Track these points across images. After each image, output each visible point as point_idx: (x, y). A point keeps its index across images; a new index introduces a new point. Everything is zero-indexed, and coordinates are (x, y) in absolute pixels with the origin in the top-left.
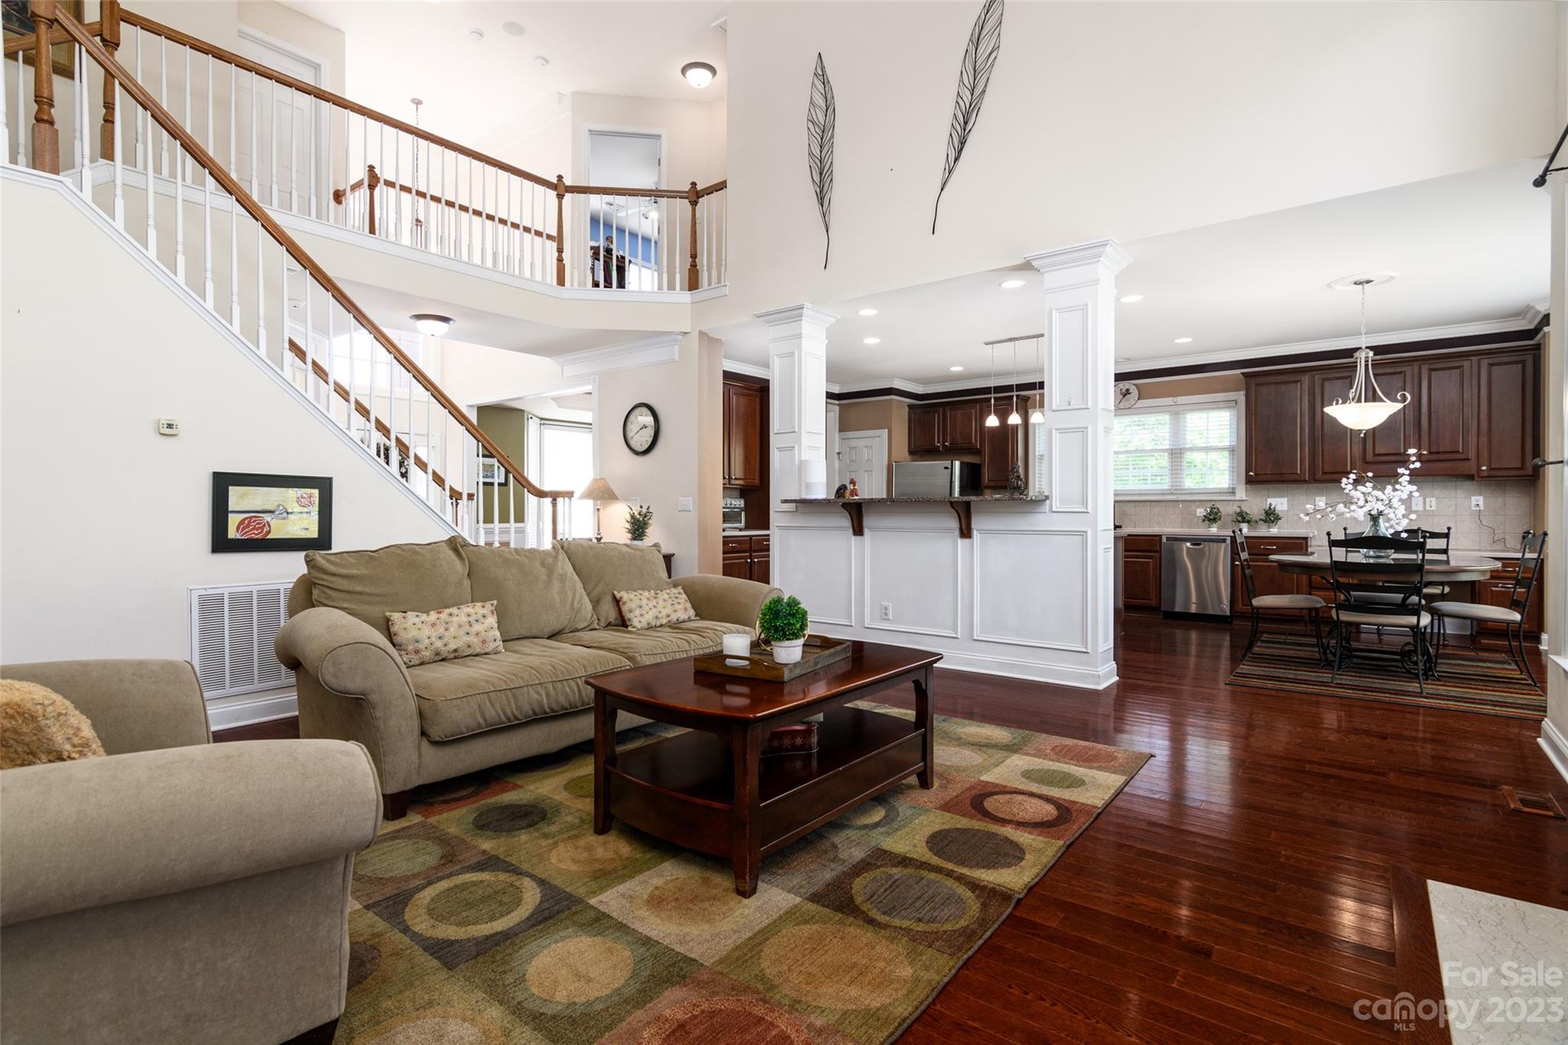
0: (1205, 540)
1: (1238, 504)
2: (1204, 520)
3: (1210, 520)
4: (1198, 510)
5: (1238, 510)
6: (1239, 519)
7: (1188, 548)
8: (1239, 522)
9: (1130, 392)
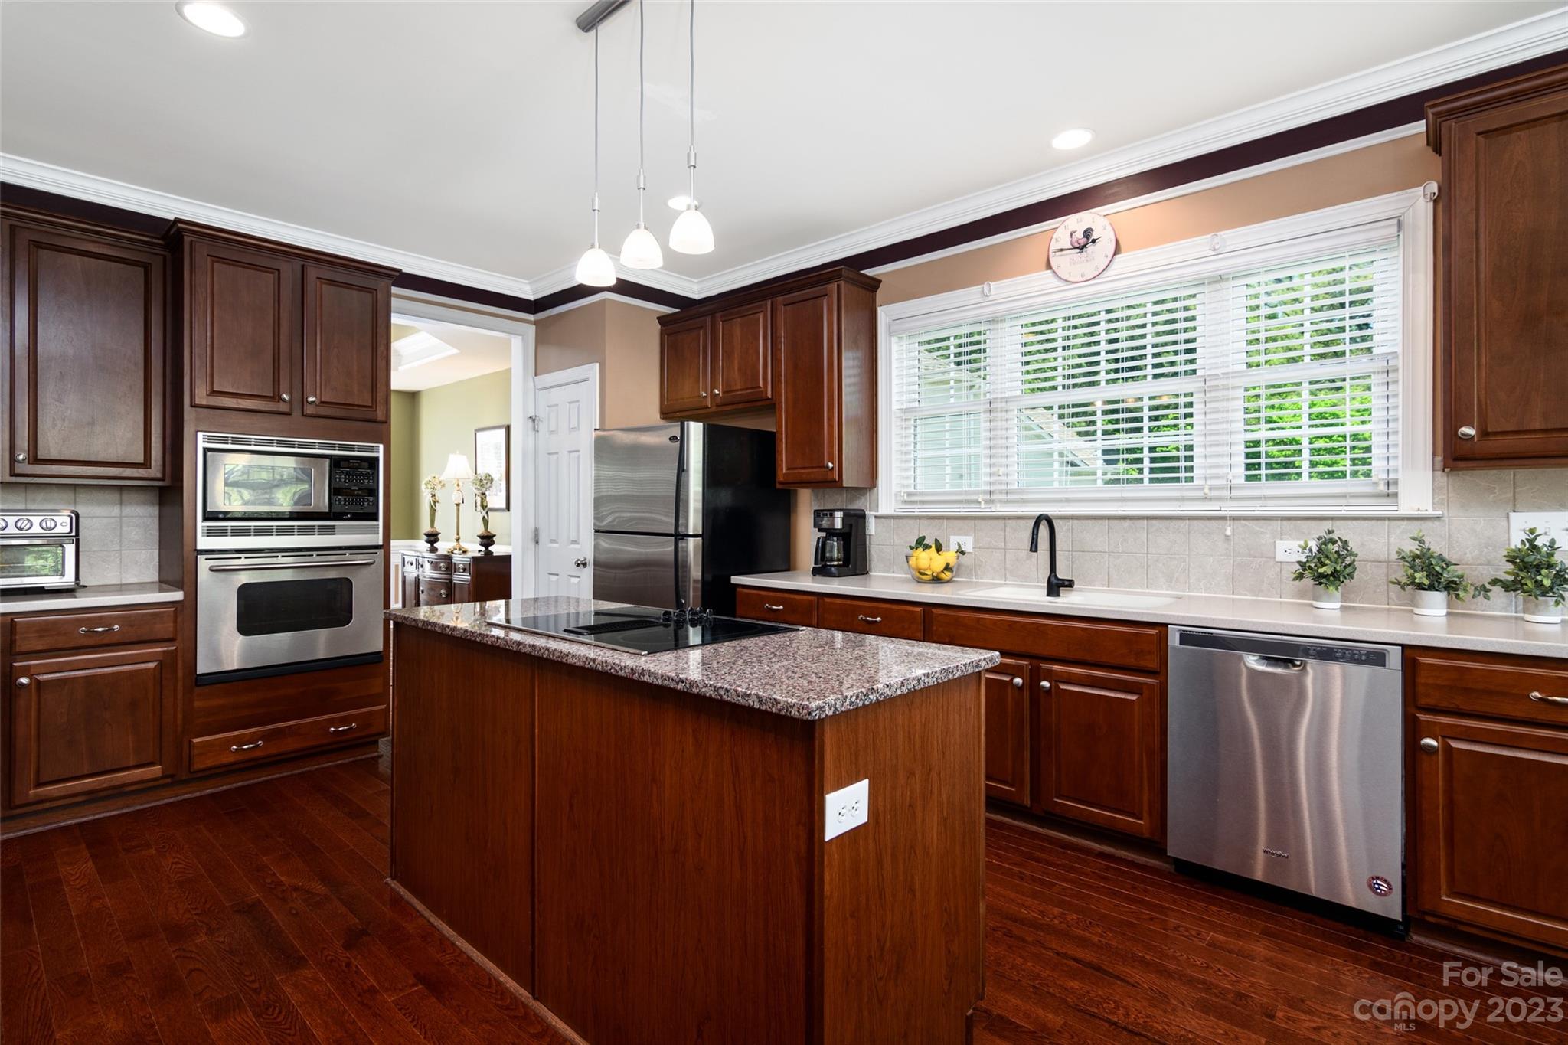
0: (1306, 651)
1: (1415, 529)
2: (1300, 577)
3: (1320, 579)
4: (1282, 546)
5: (1412, 547)
6: (1421, 577)
7: (1253, 673)
8: (1420, 587)
9: (1094, 237)
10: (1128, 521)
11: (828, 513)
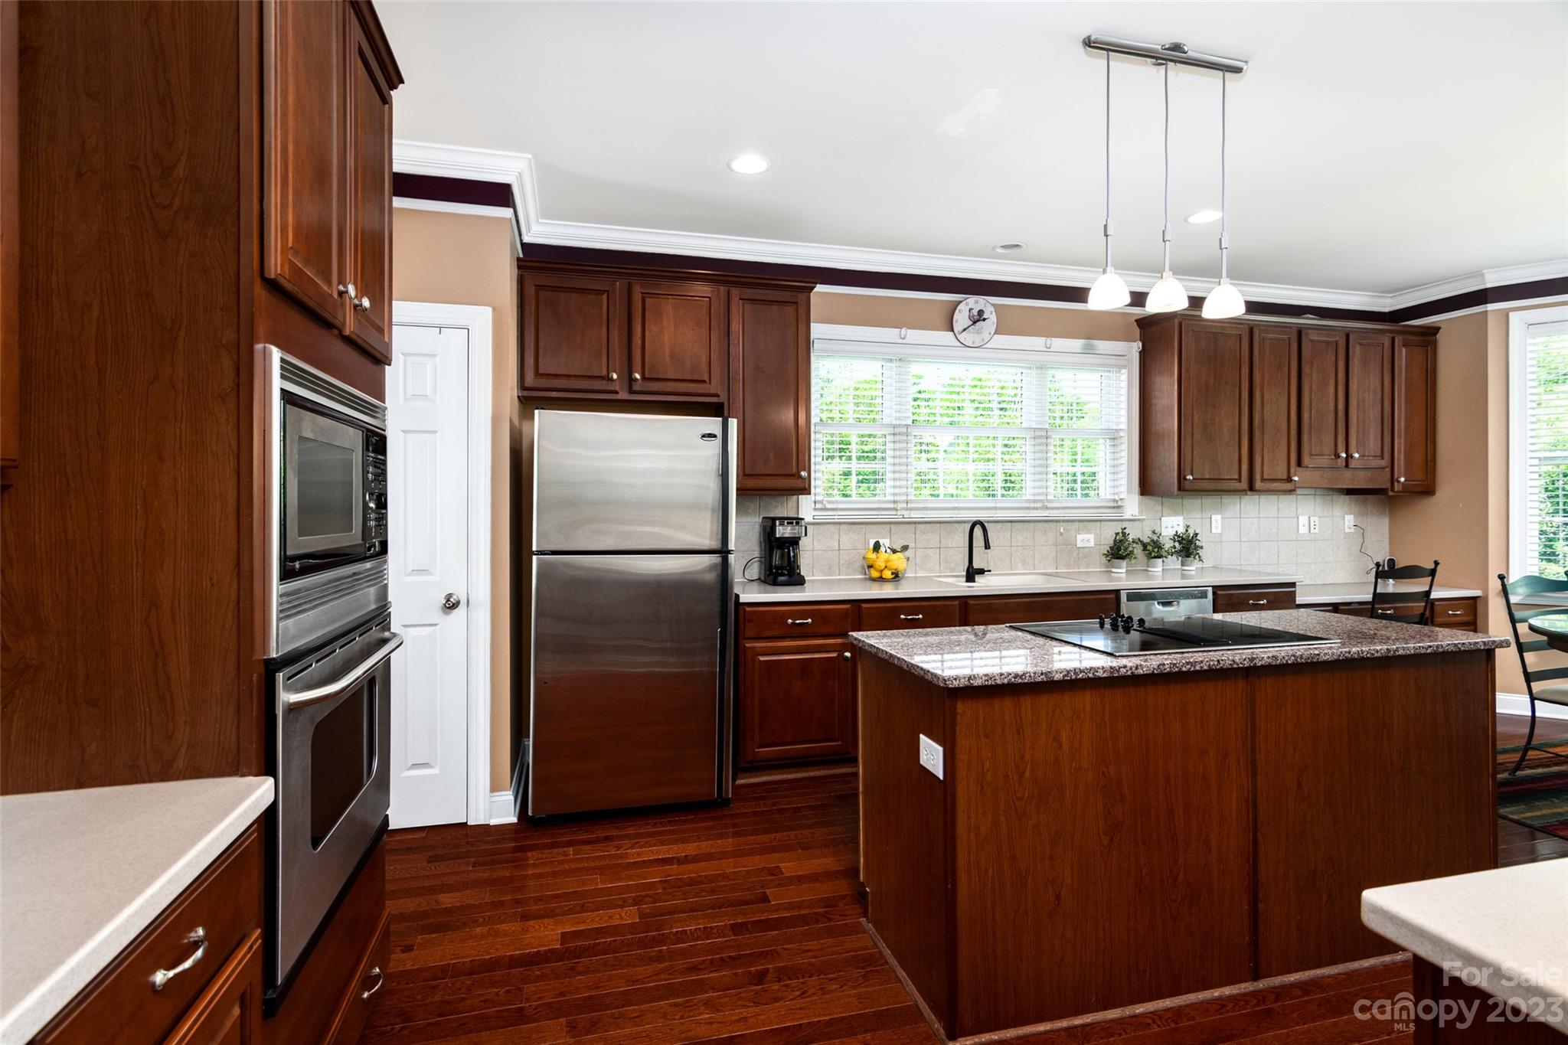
2: (1107, 556)
4: (1090, 539)
9: (985, 316)
10: (1000, 524)
11: (794, 521)
